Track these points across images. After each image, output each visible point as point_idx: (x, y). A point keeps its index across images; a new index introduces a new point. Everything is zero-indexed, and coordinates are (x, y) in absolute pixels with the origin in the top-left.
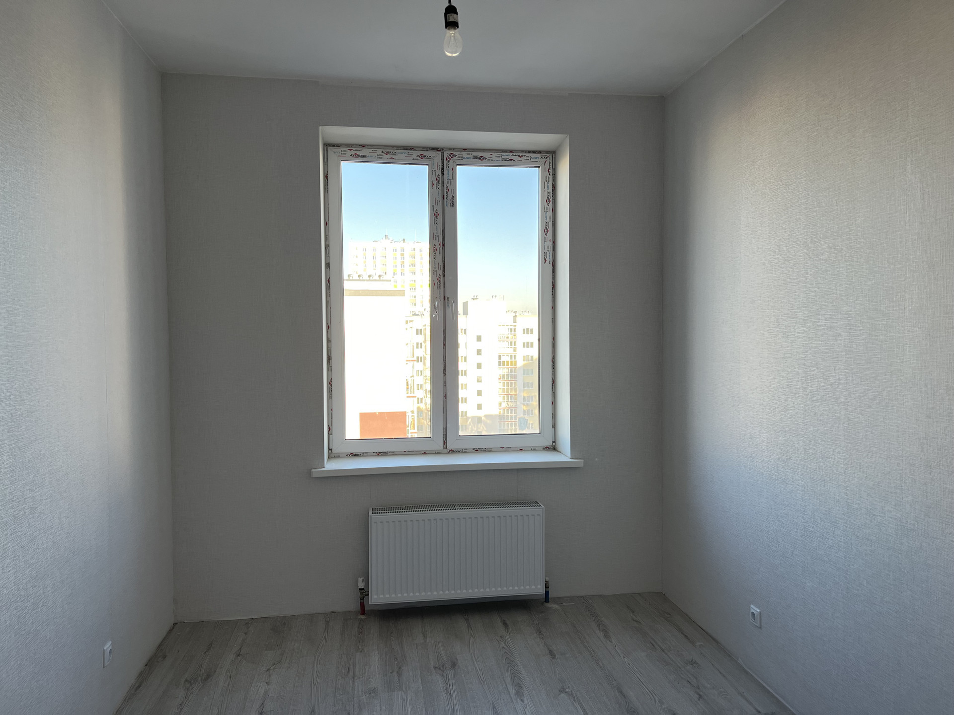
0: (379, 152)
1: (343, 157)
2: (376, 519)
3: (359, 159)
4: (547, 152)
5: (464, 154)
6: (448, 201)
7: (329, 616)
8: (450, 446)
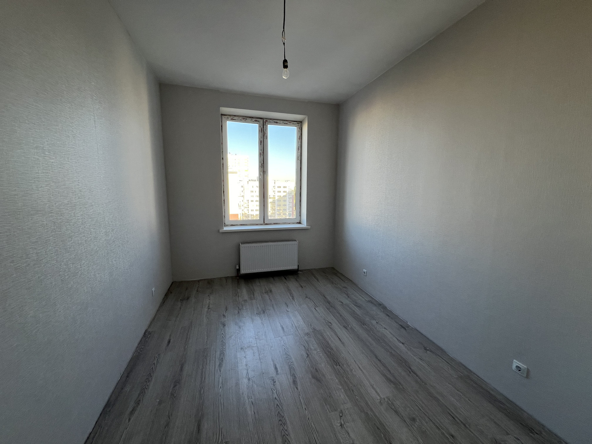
0: (241, 118)
1: (228, 119)
2: (242, 246)
3: (233, 120)
4: (299, 122)
5: (271, 120)
6: (265, 137)
7: (227, 278)
8: (265, 223)
